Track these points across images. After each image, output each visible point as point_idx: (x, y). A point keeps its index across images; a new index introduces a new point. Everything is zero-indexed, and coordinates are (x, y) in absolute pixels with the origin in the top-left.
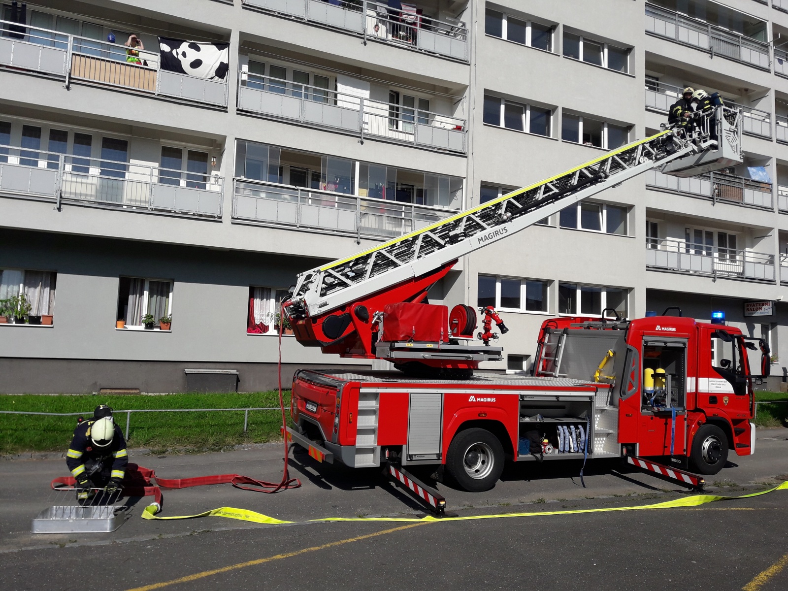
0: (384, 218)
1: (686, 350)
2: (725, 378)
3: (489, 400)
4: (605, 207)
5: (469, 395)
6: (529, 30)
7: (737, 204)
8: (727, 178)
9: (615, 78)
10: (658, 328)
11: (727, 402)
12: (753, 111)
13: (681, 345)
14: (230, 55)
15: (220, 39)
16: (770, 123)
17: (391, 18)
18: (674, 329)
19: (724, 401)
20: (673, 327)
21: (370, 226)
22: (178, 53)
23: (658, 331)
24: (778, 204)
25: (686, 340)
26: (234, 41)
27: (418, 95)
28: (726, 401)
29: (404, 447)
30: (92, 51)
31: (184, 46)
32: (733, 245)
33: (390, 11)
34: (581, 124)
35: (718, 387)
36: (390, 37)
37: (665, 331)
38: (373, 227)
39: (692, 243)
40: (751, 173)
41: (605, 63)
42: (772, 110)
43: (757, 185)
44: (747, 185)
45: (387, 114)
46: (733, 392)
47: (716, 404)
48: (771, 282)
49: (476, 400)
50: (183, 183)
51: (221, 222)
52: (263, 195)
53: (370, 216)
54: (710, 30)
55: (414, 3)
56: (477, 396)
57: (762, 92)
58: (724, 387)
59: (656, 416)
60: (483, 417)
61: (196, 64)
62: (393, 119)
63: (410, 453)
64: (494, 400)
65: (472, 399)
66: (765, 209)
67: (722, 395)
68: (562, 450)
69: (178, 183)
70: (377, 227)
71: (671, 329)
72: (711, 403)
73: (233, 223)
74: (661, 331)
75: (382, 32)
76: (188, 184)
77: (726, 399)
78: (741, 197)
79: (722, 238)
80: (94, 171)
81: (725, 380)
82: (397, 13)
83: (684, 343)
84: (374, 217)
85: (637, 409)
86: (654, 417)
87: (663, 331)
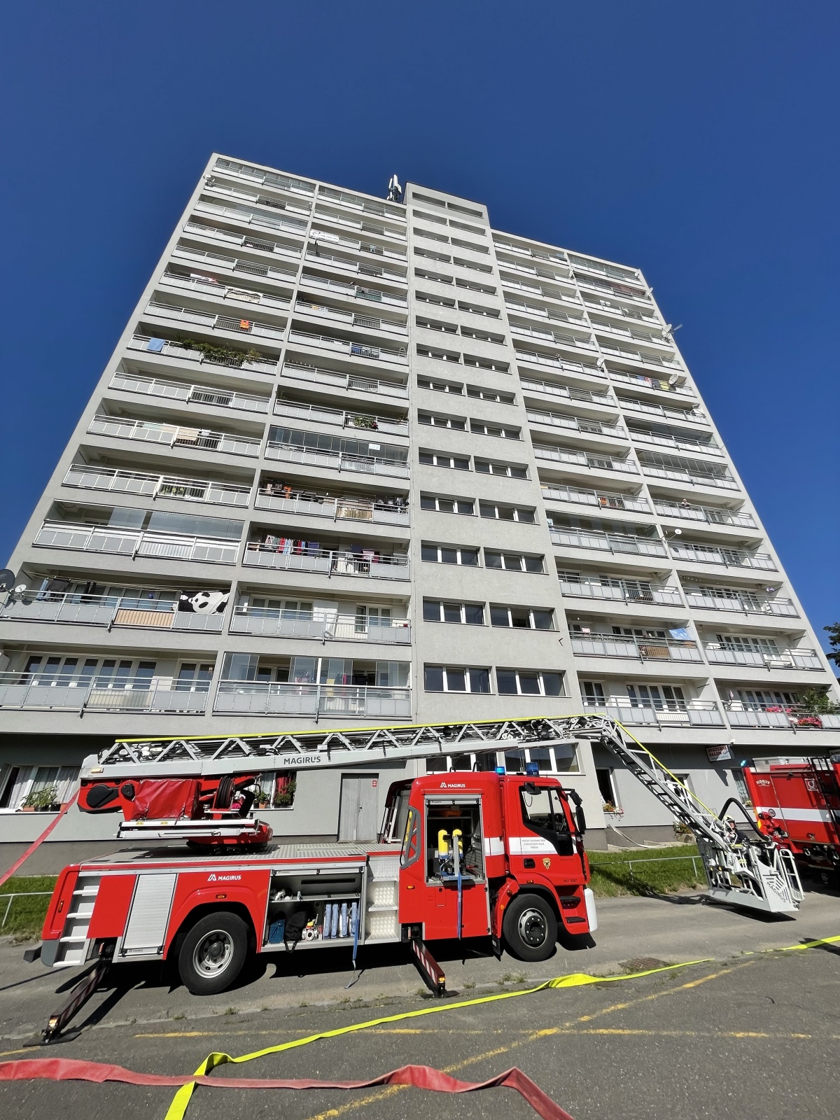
0: (350, 700)
1: (481, 808)
2: (542, 836)
3: (233, 878)
4: (540, 674)
5: (209, 874)
6: (459, 555)
7: (666, 660)
8: (650, 640)
9: (534, 577)
10: (443, 785)
11: (549, 864)
12: (666, 588)
13: (475, 802)
14: (230, 597)
15: (224, 587)
16: (679, 594)
17: (358, 560)
18: (464, 785)
19: (545, 864)
20: (461, 783)
21: (337, 709)
22: (192, 601)
23: (444, 788)
24: (707, 657)
25: (479, 796)
26: (234, 588)
27: (380, 606)
28: (547, 863)
29: (120, 939)
30: (145, 607)
31: (199, 596)
32: (680, 695)
33: (354, 556)
34: (509, 613)
35: (534, 848)
36: (357, 572)
37: (452, 788)
38: (340, 709)
39: (639, 698)
40: (673, 635)
41: (524, 568)
42: (679, 584)
43: (682, 643)
44: (671, 645)
45: (353, 622)
46: (555, 852)
47: (534, 867)
48: (722, 727)
49: (217, 879)
50: (193, 689)
51: (204, 715)
52: (253, 692)
53: (338, 699)
54: (607, 536)
55: (372, 548)
56: (218, 874)
57: (668, 573)
58: (542, 846)
59: (446, 887)
60: (221, 899)
61: (203, 605)
62: (360, 626)
63: (125, 947)
64: (239, 877)
65: (213, 878)
66: (695, 662)
67: (541, 857)
68: (327, 934)
69: (189, 689)
70: (343, 709)
71: (459, 785)
72: (526, 867)
73: (213, 716)
74: (447, 788)
75: (351, 569)
76: (197, 689)
77: (546, 861)
78: (669, 654)
79: (667, 691)
80: (128, 686)
81: (542, 838)
82: (361, 556)
83: (478, 800)
84: (340, 700)
85: (421, 880)
86: (443, 888)
87: (450, 788)
